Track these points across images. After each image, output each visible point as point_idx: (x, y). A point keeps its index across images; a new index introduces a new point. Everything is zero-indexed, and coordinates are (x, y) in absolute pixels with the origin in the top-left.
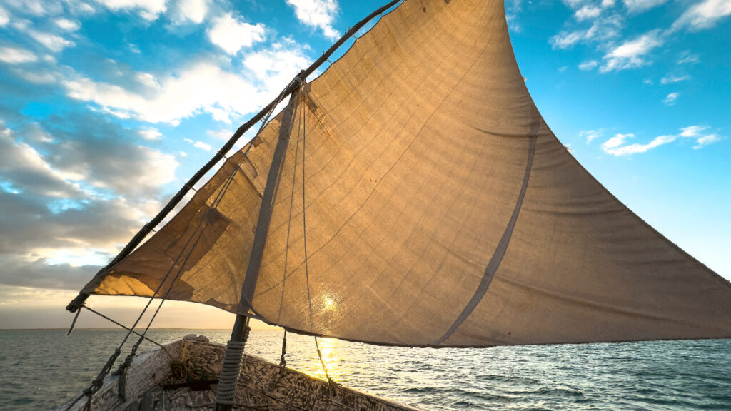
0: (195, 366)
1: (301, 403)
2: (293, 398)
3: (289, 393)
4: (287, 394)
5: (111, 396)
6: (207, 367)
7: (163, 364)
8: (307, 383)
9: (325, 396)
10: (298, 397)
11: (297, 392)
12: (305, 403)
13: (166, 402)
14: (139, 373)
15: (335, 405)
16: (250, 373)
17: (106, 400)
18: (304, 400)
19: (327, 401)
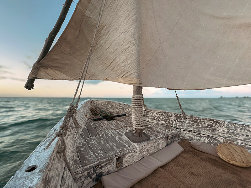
0: (101, 110)
1: (165, 123)
2: (159, 121)
3: (155, 119)
4: (154, 119)
5: (72, 129)
6: (106, 110)
7: (87, 110)
8: (165, 114)
9: (179, 119)
10: (162, 120)
11: (160, 118)
12: (167, 122)
13: (100, 128)
14: (80, 115)
15: (187, 123)
16: (129, 111)
17: (70, 131)
18: (166, 122)
19: (181, 121)
